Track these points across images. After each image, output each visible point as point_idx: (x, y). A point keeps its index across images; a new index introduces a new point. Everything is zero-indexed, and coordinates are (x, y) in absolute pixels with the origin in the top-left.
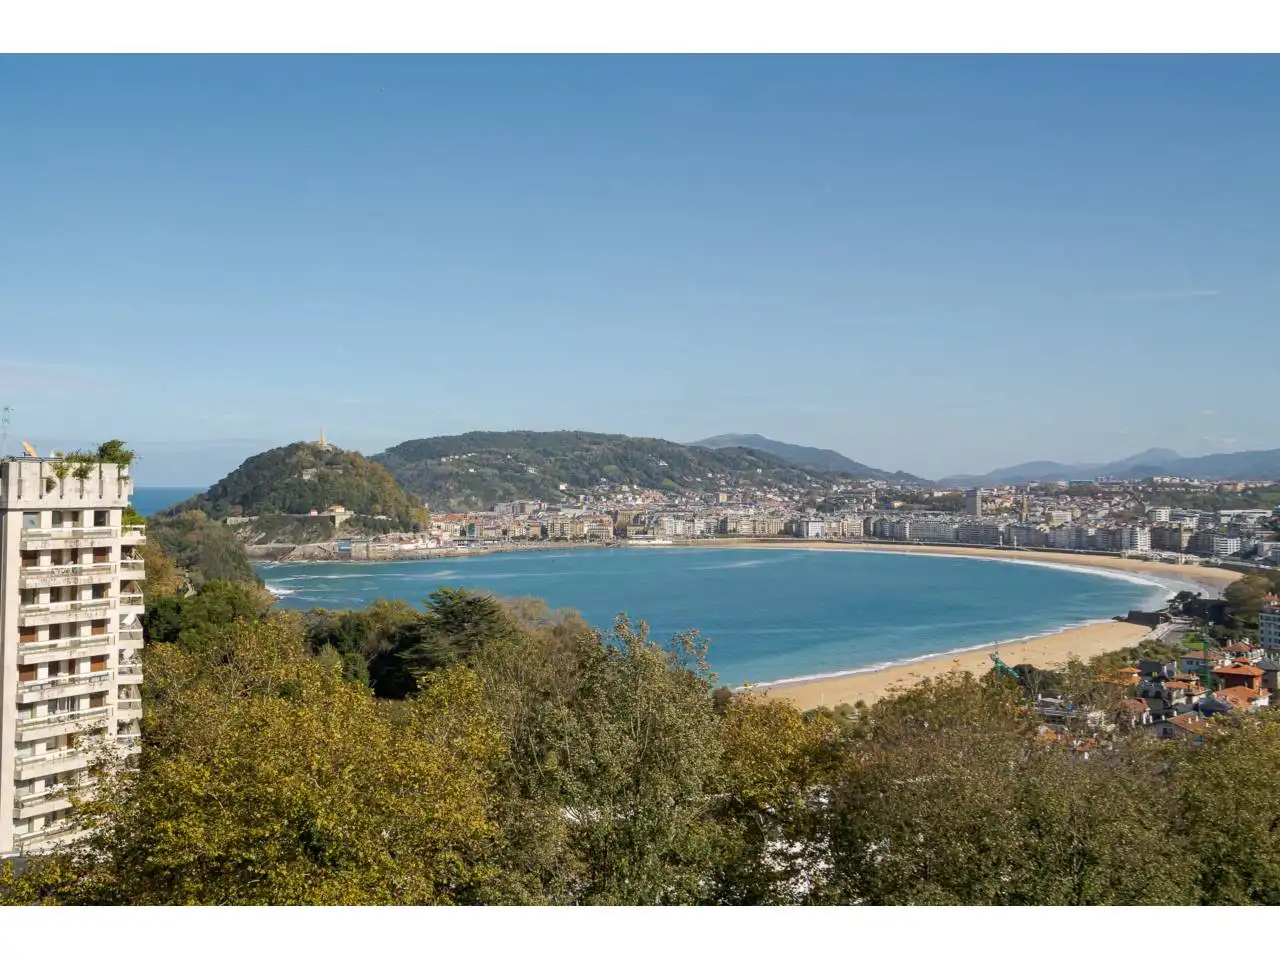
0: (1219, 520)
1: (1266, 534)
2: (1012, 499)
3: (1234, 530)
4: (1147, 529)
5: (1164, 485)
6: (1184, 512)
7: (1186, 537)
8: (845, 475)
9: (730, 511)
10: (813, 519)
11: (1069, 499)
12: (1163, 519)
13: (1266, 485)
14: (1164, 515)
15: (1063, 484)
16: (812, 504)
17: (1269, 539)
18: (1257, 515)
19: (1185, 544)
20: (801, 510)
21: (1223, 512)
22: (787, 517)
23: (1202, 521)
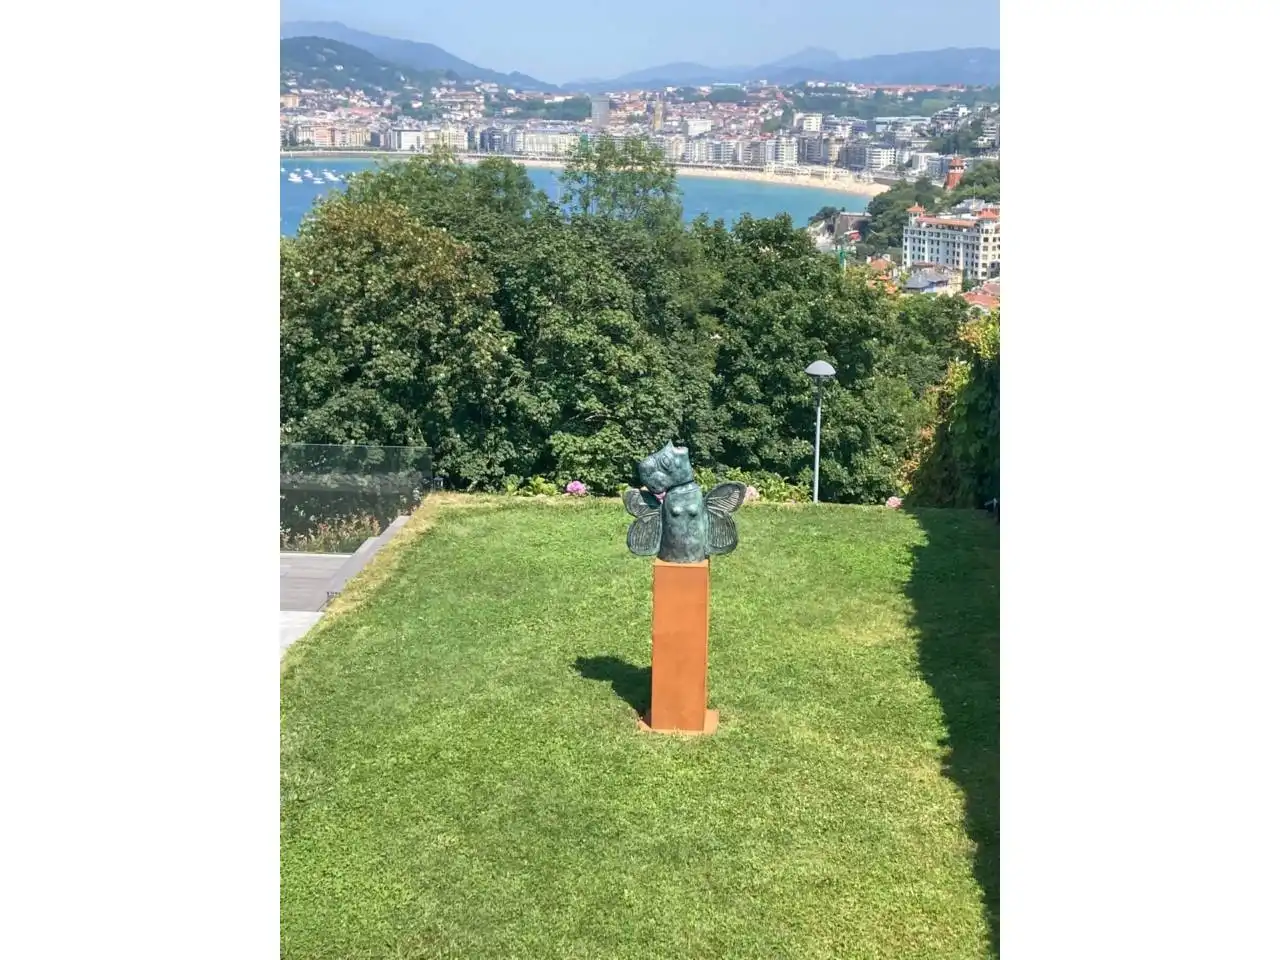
0: (874, 129)
1: (924, 143)
2: (645, 106)
3: (889, 141)
4: (794, 140)
5: (817, 89)
6: (836, 120)
7: (836, 148)
8: (450, 75)
9: (301, 118)
10: (406, 128)
11: (711, 107)
12: (813, 129)
13: (929, 90)
14: (814, 123)
15: (706, 89)
16: (407, 110)
17: (926, 150)
18: (917, 122)
19: (834, 157)
20: (393, 118)
21: (879, 119)
22: (374, 127)
23: (856, 130)
